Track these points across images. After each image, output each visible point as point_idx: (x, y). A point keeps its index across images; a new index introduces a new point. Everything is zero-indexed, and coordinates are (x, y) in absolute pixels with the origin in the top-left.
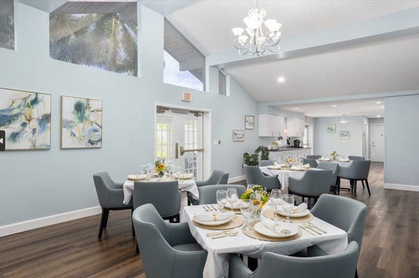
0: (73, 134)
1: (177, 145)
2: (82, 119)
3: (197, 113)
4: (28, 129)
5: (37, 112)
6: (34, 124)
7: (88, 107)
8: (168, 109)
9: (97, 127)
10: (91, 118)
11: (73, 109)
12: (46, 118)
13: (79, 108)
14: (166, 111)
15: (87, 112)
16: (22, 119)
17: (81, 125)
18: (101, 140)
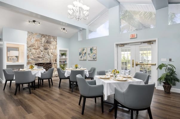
0: (90, 57)
1: (133, 61)
2: (92, 52)
3: (150, 42)
4: (83, 56)
5: (84, 52)
6: (84, 55)
7: (93, 49)
8: (126, 44)
9: (95, 54)
10: (94, 52)
11: (90, 50)
12: (85, 53)
13: (91, 50)
14: (125, 45)
15: (93, 51)
16: (82, 54)
17: (91, 54)
18: (96, 58)
